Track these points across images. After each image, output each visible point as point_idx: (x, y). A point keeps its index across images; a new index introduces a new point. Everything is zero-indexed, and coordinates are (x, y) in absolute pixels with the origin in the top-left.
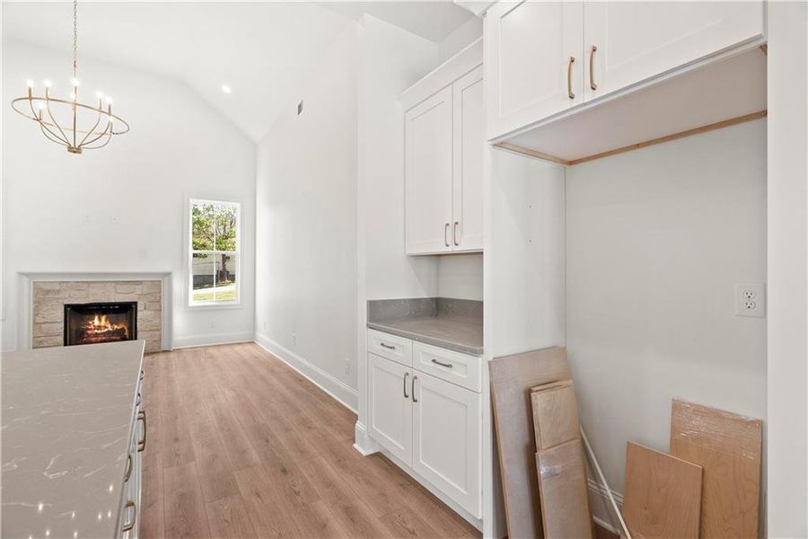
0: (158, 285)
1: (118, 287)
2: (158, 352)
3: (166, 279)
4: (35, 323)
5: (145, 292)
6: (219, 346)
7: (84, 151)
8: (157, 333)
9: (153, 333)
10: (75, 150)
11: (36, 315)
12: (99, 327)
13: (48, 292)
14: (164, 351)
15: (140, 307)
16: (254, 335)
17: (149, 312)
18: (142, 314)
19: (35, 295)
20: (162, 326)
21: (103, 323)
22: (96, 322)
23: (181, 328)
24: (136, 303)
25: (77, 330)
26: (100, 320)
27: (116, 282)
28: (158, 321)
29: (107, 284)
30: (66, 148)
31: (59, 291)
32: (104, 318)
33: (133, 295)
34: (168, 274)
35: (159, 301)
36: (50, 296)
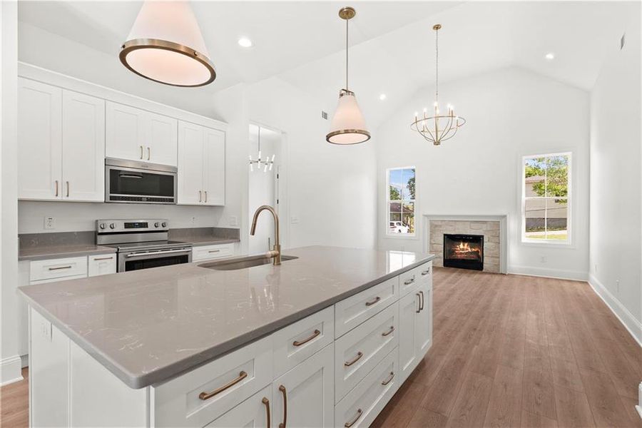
0: (498, 224)
1: (472, 224)
2: (497, 274)
3: (503, 220)
4: (430, 243)
5: (489, 229)
6: (548, 278)
7: (441, 143)
8: (497, 259)
9: (495, 259)
10: (437, 143)
11: (431, 239)
12: (463, 249)
13: (436, 226)
14: (501, 274)
15: (486, 239)
16: (588, 276)
17: (492, 244)
18: (487, 245)
19: (431, 227)
20: (499, 255)
21: (466, 247)
22: (461, 246)
23: (515, 259)
24: (483, 236)
25: (449, 250)
26: (464, 245)
27: (471, 221)
28: (497, 250)
29: (466, 223)
30: (433, 143)
31: (441, 226)
32: (466, 244)
33: (481, 231)
34: (505, 217)
35: (499, 237)
36: (437, 228)
